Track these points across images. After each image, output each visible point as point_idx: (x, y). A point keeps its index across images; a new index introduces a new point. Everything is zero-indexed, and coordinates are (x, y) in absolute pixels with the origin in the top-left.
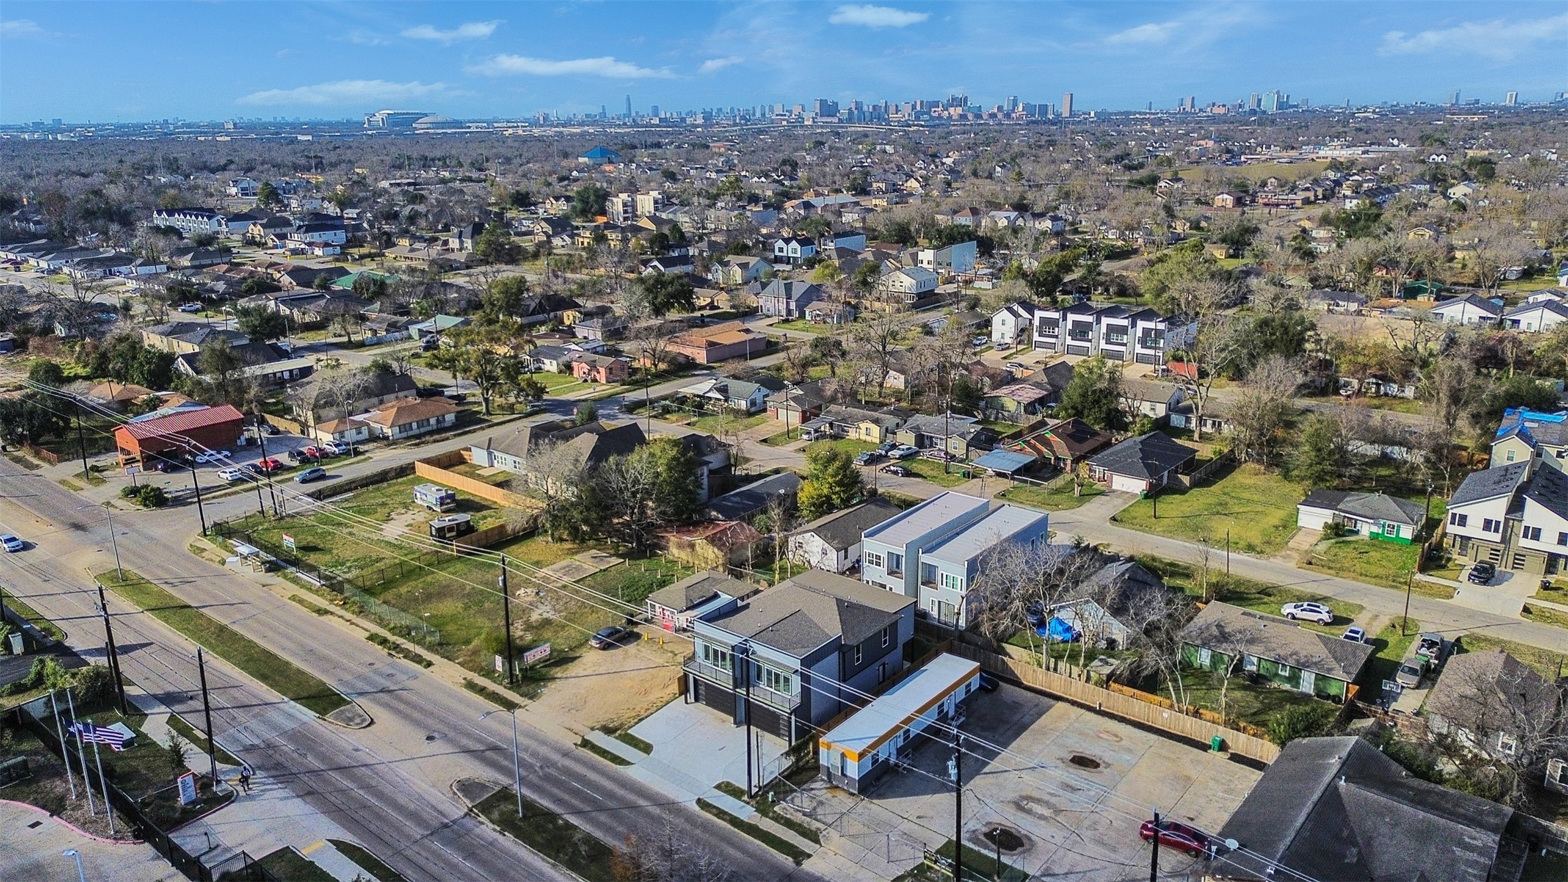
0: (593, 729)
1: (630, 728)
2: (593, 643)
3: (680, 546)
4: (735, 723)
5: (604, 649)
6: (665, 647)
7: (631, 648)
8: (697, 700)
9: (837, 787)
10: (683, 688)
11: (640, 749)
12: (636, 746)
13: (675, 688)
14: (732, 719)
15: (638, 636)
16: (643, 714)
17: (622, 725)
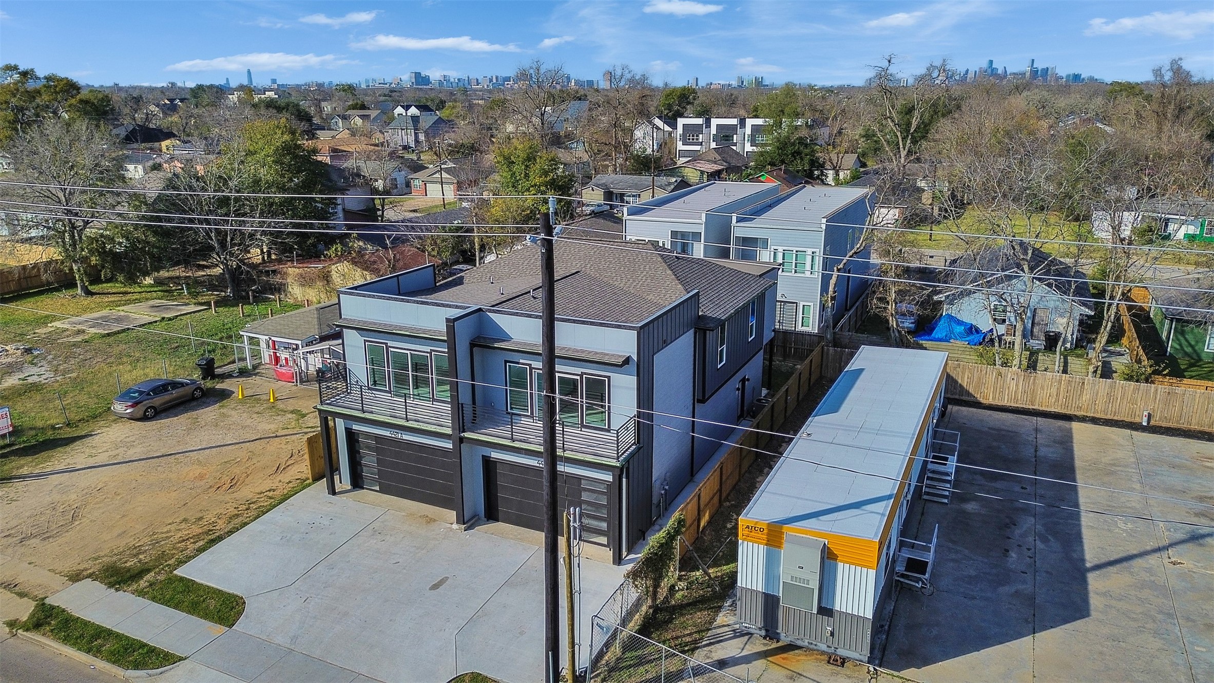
0: (75, 577)
1: (181, 563)
2: (119, 407)
3: (305, 281)
4: (461, 520)
5: (144, 418)
6: (280, 405)
7: (209, 413)
8: (357, 482)
9: (791, 647)
10: (322, 464)
11: (207, 615)
12: (194, 608)
13: (304, 468)
14: (452, 515)
15: (224, 395)
16: (222, 526)
17: (163, 556)
